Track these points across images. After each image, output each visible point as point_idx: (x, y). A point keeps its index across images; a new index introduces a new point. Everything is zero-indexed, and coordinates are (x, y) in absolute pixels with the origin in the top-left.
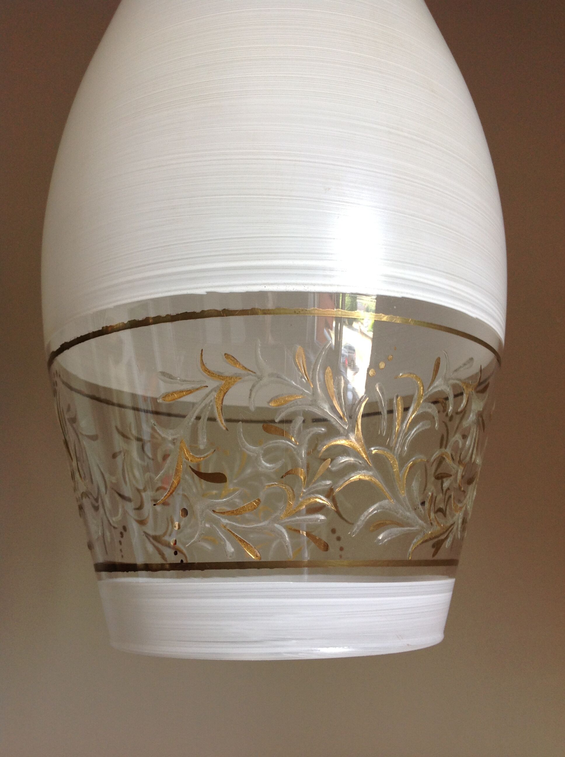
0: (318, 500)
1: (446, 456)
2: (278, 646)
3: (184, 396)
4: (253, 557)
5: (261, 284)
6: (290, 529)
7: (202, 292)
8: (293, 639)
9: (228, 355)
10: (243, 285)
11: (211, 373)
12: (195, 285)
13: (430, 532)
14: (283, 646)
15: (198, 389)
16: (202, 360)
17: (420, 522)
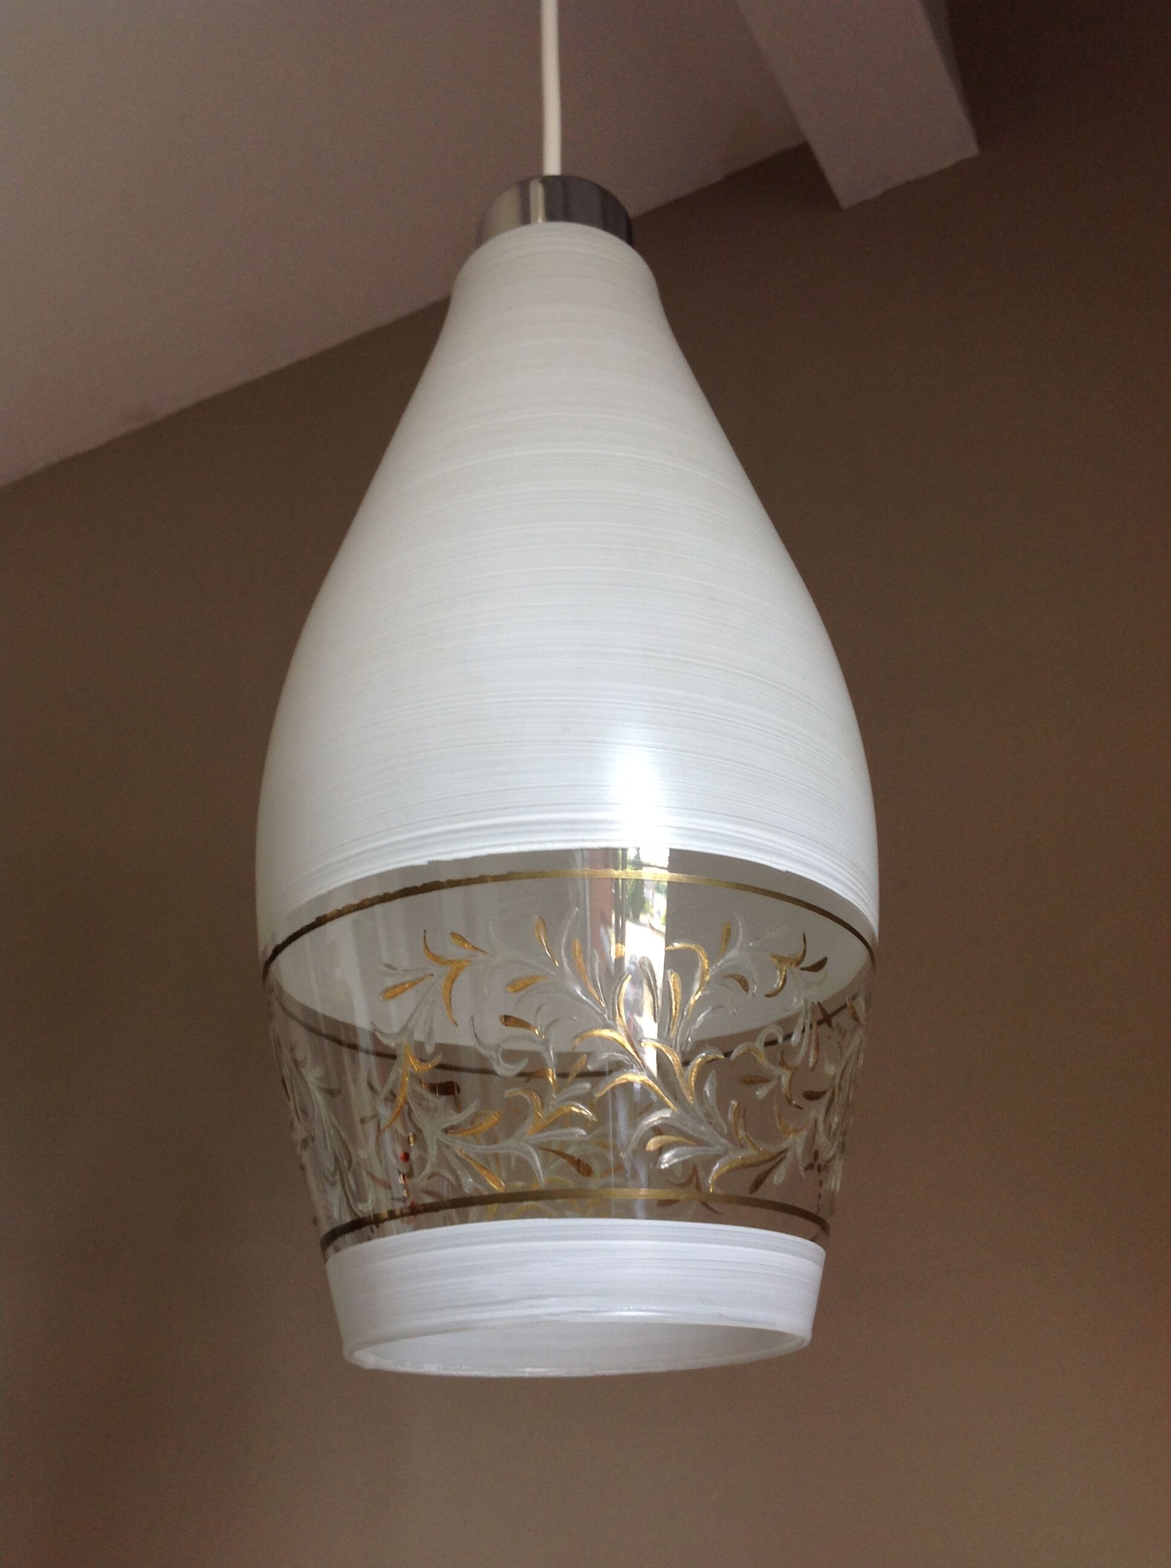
0: (574, 1109)
1: (755, 1052)
2: (532, 1307)
3: (407, 989)
4: (496, 1188)
5: (489, 847)
6: (541, 1148)
7: (422, 862)
8: (553, 1296)
9: (454, 934)
10: (469, 849)
11: (437, 959)
12: (415, 855)
13: (740, 1157)
14: (539, 1307)
15: (422, 979)
16: (425, 943)
17: (723, 1140)
